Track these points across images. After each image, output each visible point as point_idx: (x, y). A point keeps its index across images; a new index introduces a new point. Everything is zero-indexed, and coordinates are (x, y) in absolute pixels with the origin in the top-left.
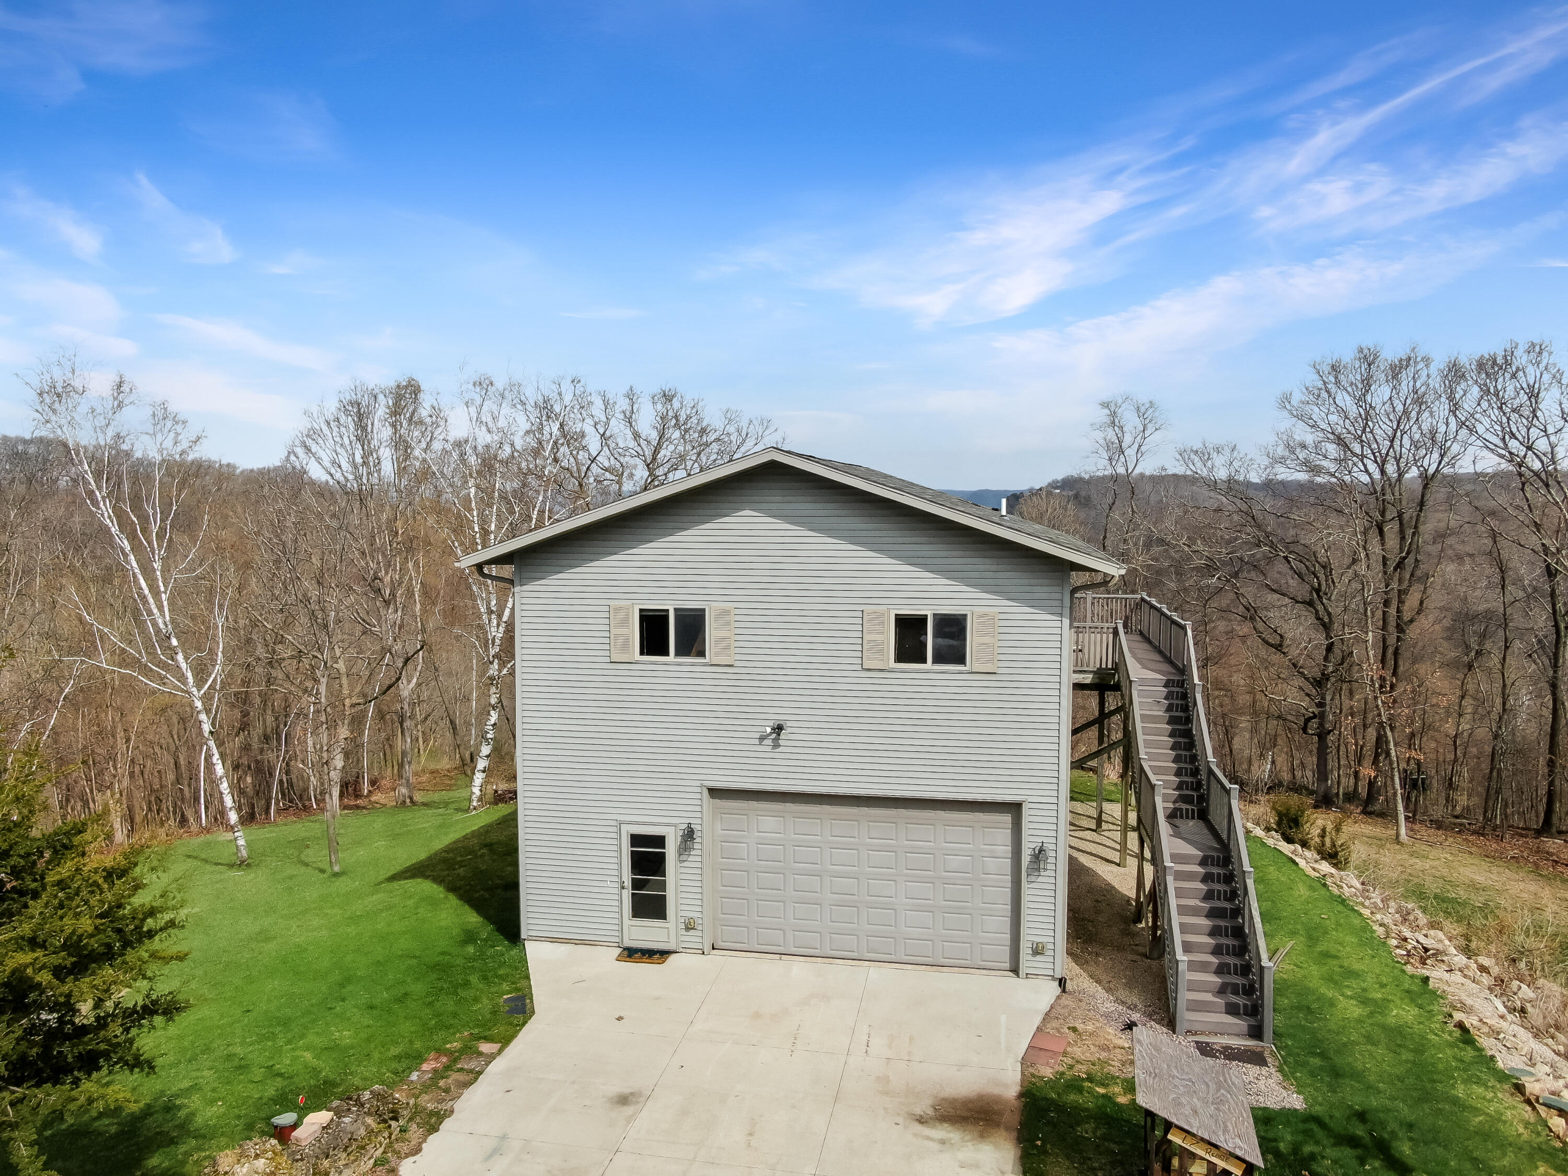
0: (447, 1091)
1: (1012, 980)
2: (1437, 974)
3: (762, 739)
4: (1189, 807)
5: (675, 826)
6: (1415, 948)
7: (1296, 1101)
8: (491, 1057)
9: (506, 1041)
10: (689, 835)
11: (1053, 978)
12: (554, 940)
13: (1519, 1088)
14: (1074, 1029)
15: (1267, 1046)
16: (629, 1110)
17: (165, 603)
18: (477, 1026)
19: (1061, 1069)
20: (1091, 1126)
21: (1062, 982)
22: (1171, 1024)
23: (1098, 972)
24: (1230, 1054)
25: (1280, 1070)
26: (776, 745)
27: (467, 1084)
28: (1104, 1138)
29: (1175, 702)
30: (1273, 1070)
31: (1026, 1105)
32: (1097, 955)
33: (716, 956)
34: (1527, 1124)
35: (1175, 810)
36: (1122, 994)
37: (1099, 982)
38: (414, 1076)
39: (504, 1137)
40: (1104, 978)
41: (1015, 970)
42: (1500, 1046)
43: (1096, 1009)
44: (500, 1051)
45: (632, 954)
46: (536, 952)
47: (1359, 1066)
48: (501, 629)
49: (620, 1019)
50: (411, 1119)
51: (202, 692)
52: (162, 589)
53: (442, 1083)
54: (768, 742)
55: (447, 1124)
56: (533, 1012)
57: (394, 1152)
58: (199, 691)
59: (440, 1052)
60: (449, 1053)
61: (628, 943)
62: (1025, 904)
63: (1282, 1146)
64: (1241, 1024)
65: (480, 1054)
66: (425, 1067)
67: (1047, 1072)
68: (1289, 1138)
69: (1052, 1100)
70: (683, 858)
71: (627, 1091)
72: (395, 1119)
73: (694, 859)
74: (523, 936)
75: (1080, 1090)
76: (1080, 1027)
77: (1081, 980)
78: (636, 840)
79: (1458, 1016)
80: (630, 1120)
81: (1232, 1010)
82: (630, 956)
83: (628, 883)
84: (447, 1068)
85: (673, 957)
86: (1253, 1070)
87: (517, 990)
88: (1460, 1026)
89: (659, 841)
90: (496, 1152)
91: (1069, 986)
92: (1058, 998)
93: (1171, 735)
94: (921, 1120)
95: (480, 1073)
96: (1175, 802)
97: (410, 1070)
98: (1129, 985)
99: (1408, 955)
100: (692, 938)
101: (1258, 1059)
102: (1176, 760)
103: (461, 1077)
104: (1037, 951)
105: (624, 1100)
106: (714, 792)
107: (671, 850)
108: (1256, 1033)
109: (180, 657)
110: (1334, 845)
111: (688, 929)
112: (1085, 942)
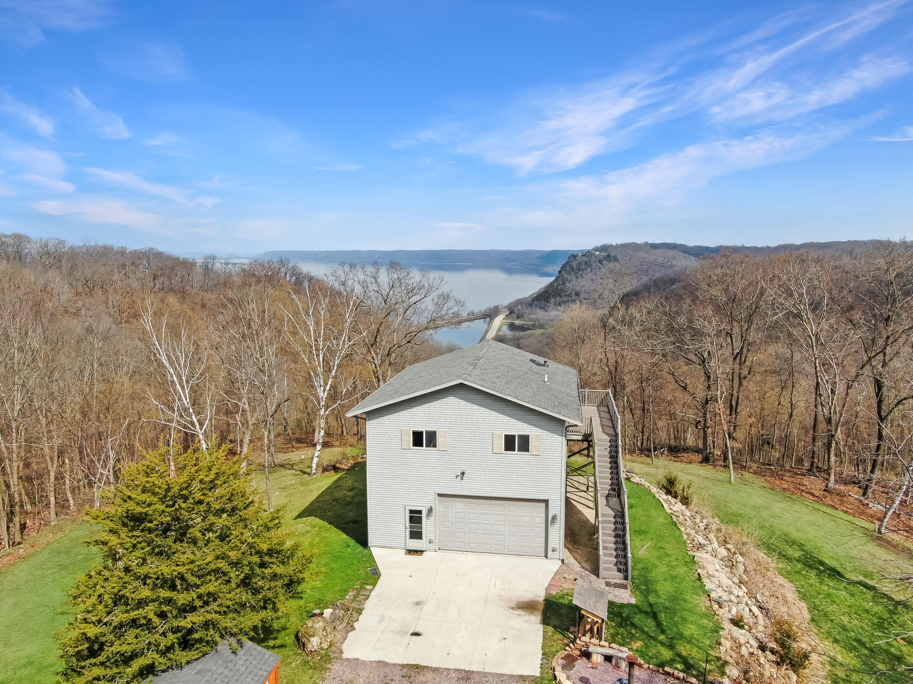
0: (360, 602)
1: (545, 560)
2: (699, 555)
3: (457, 476)
4: (614, 493)
5: (426, 507)
6: (696, 544)
7: (633, 601)
8: (371, 591)
9: (374, 585)
10: (430, 510)
11: (559, 560)
12: (381, 547)
13: (709, 596)
14: (564, 578)
15: (629, 583)
16: (420, 607)
17: (187, 394)
18: (363, 580)
19: (558, 591)
20: (565, 609)
21: (563, 561)
22: (598, 576)
23: (576, 556)
24: (616, 586)
25: (631, 591)
26: (462, 479)
27: (366, 599)
28: (569, 613)
29: (613, 449)
30: (629, 590)
31: (545, 603)
32: (578, 549)
33: (440, 554)
34: (706, 607)
35: (609, 494)
36: (584, 564)
37: (576, 559)
38: (347, 597)
39: (383, 616)
40: (579, 558)
41: (546, 557)
42: (709, 581)
43: (573, 570)
44: (373, 588)
45: (410, 552)
46: (375, 551)
47: (658, 589)
48: (326, 393)
49: (411, 576)
50: (352, 611)
51: (203, 430)
52: (186, 388)
53: (357, 599)
54: (459, 478)
55: (364, 612)
56: (380, 575)
57: (351, 621)
58: (201, 430)
59: (354, 589)
60: (357, 589)
61: (408, 548)
62: (550, 534)
63: (624, 615)
64: (621, 575)
65: (367, 589)
66: (350, 594)
67: (554, 593)
68: (627, 612)
69: (555, 602)
70: (429, 518)
71: (418, 601)
72: (349, 611)
73: (432, 519)
74: (369, 545)
75: (564, 598)
76: (567, 577)
77: (570, 560)
78: (411, 512)
79: (700, 571)
80: (421, 610)
81: (619, 570)
82: (409, 553)
83: (408, 527)
84: (358, 594)
85: (425, 553)
86: (622, 591)
87: (373, 566)
88: (699, 574)
89: (420, 512)
90: (381, 620)
91: (565, 562)
92: (561, 566)
93: (610, 463)
94: (512, 608)
95: (369, 596)
96: (609, 491)
97: (345, 595)
98: (587, 561)
99: (693, 546)
100: (432, 546)
101: (625, 587)
102: (611, 473)
103: (363, 597)
104: (553, 551)
105: (418, 604)
106: (440, 495)
107: (424, 515)
108: (626, 578)
109: (194, 417)
110: (687, 494)
111: (430, 543)
112: (574, 544)
